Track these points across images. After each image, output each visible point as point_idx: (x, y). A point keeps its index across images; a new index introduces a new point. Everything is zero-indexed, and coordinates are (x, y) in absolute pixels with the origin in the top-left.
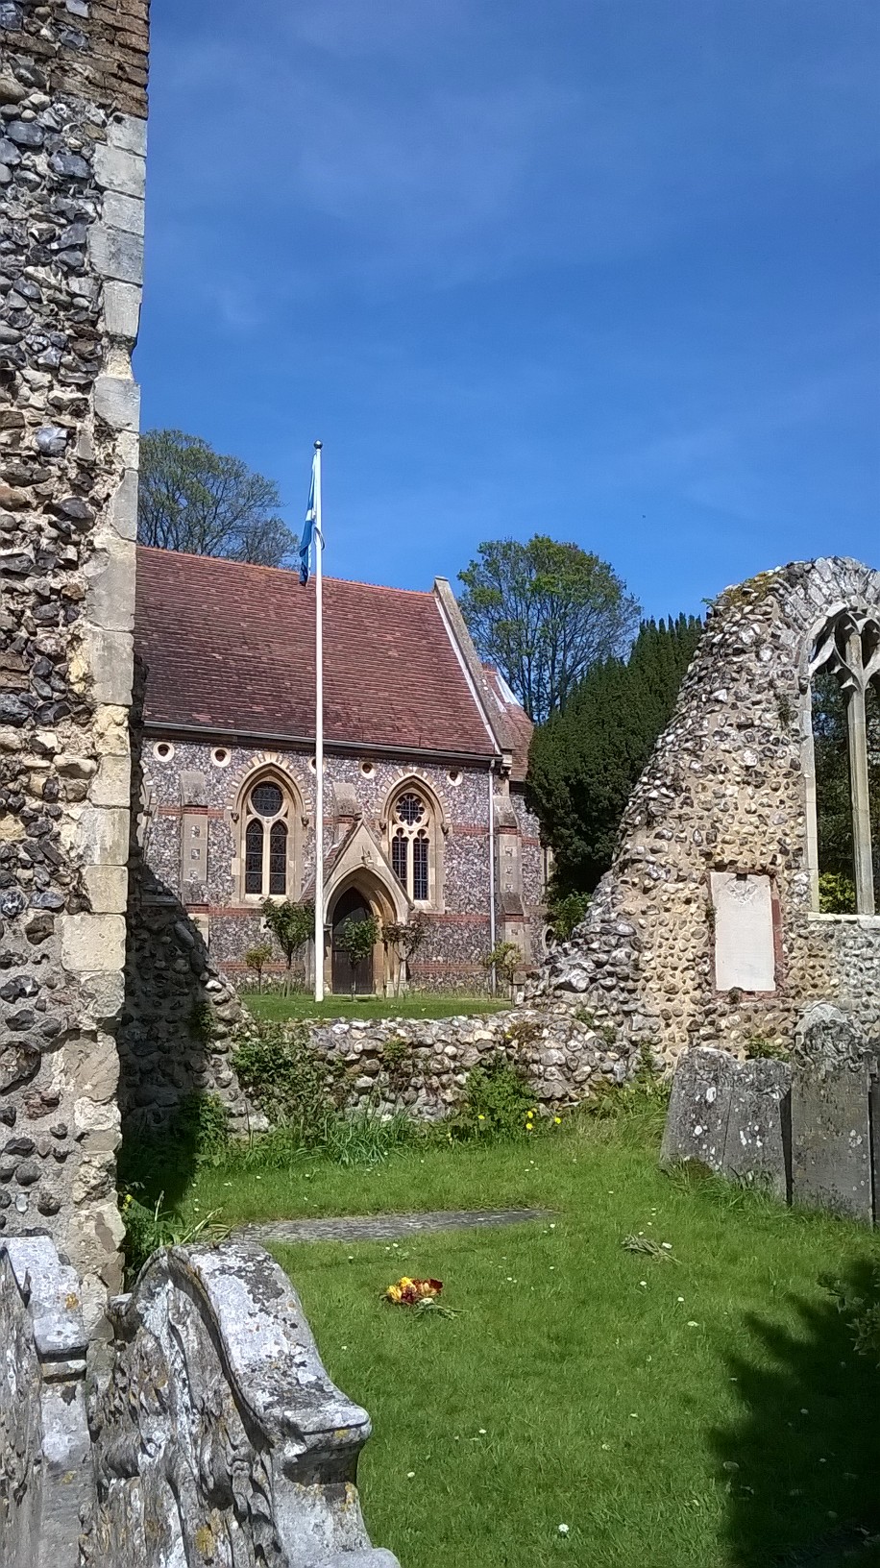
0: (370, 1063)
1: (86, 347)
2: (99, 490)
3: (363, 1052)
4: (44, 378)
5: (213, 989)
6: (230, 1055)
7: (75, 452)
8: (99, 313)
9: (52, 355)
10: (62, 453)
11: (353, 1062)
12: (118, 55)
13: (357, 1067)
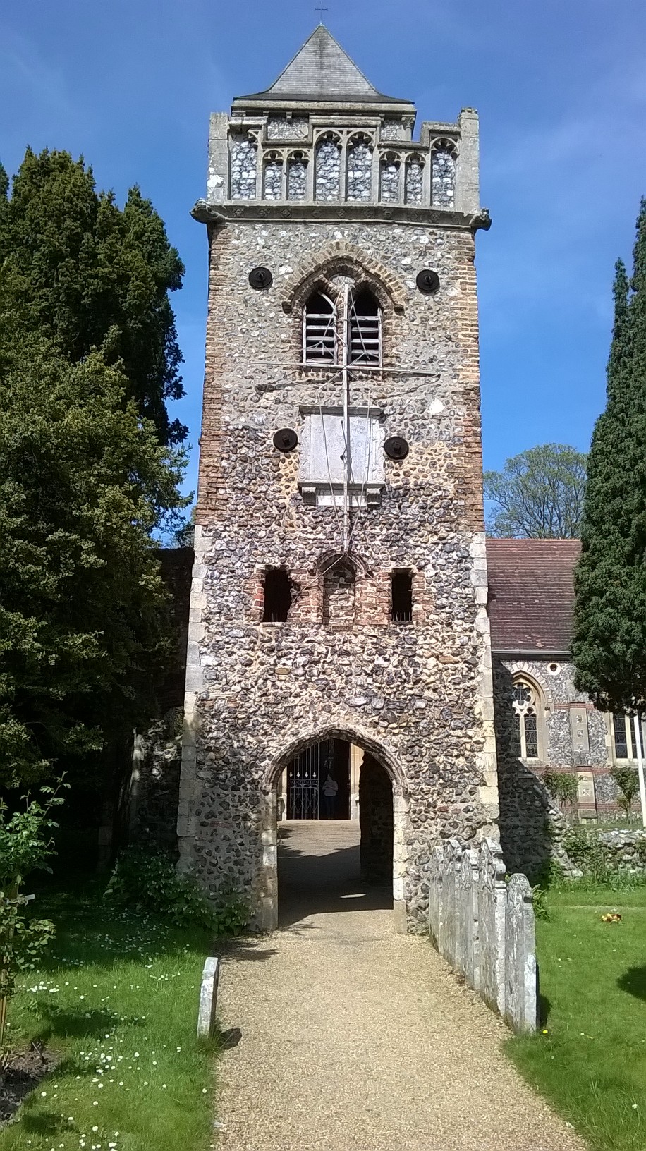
0: (630, 849)
1: (472, 610)
2: (479, 654)
3: (625, 844)
4: (460, 622)
5: (552, 814)
6: (563, 843)
7: (471, 643)
8: (475, 598)
9: (462, 615)
10: (467, 644)
11: (620, 849)
12: (475, 514)
13: (622, 851)
